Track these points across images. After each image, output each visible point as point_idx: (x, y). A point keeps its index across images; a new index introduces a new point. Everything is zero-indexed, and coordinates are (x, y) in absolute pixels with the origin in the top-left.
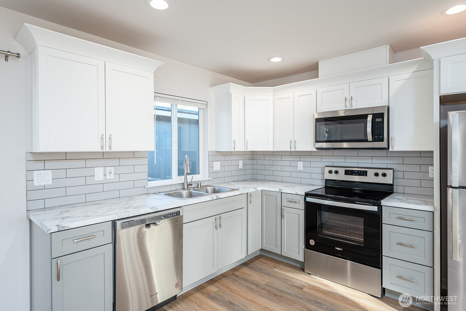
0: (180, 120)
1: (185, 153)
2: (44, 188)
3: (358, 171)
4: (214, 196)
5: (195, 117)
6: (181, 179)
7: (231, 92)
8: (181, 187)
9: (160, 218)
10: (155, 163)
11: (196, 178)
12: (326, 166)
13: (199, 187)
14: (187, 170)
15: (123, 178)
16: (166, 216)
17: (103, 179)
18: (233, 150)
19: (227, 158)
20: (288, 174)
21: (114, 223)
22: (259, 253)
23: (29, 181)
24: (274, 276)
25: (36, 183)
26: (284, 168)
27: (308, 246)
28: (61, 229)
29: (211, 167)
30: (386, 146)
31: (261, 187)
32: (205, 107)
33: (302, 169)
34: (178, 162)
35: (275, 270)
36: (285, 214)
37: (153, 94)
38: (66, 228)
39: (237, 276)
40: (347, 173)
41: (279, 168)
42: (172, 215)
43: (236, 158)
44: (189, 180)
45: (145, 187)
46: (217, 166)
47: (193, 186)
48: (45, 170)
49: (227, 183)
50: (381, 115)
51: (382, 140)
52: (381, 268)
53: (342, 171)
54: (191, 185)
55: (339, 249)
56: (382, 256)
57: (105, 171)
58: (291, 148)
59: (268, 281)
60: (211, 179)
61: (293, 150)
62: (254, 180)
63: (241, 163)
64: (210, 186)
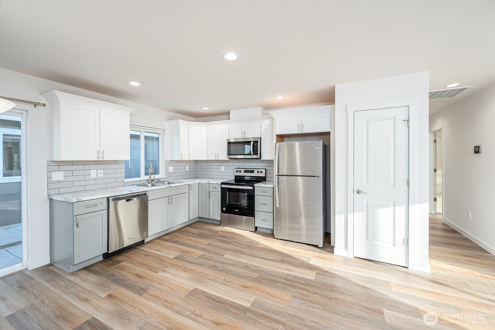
0: (146, 138)
1: (149, 161)
2: (59, 182)
3: (250, 170)
4: (168, 186)
5: (157, 136)
6: (147, 177)
7: (179, 125)
8: (148, 182)
9: (134, 196)
10: (130, 167)
11: (157, 177)
12: (235, 168)
13: (159, 182)
14: (151, 171)
15: (108, 176)
16: (138, 196)
17: (96, 177)
18: (181, 159)
19: (178, 164)
20: (216, 174)
21: (108, 199)
22: (197, 220)
23: (49, 177)
24: (203, 229)
25: (53, 179)
26: (214, 170)
27: (222, 211)
28: (79, 201)
29: (167, 170)
30: (259, 157)
31: (197, 181)
32: (163, 133)
33: (223, 170)
34: (145, 168)
35: (205, 226)
36: (211, 196)
37: (129, 125)
38: (82, 200)
39: (182, 231)
40: (245, 172)
41: (211, 170)
42: (142, 195)
43: (184, 164)
44: (152, 178)
45: (123, 182)
46: (171, 169)
47: (155, 181)
48: (59, 171)
49: (178, 179)
50: (257, 142)
51: (257, 154)
52: (254, 217)
53: (243, 171)
54: (154, 180)
55: (236, 210)
56: (255, 211)
57: (97, 172)
58: (216, 158)
59: (199, 231)
60: (167, 177)
61: (217, 159)
62: (196, 178)
63: (187, 168)
64: (166, 181)
